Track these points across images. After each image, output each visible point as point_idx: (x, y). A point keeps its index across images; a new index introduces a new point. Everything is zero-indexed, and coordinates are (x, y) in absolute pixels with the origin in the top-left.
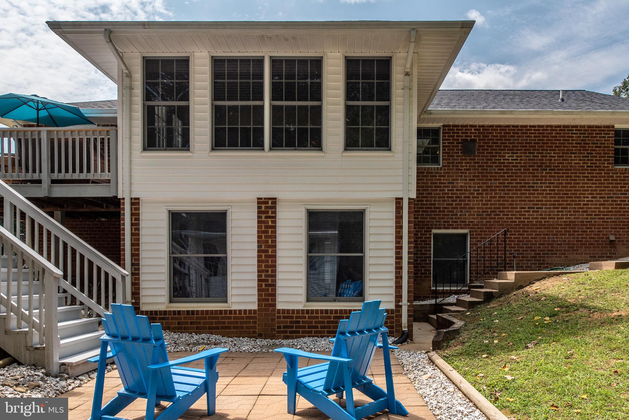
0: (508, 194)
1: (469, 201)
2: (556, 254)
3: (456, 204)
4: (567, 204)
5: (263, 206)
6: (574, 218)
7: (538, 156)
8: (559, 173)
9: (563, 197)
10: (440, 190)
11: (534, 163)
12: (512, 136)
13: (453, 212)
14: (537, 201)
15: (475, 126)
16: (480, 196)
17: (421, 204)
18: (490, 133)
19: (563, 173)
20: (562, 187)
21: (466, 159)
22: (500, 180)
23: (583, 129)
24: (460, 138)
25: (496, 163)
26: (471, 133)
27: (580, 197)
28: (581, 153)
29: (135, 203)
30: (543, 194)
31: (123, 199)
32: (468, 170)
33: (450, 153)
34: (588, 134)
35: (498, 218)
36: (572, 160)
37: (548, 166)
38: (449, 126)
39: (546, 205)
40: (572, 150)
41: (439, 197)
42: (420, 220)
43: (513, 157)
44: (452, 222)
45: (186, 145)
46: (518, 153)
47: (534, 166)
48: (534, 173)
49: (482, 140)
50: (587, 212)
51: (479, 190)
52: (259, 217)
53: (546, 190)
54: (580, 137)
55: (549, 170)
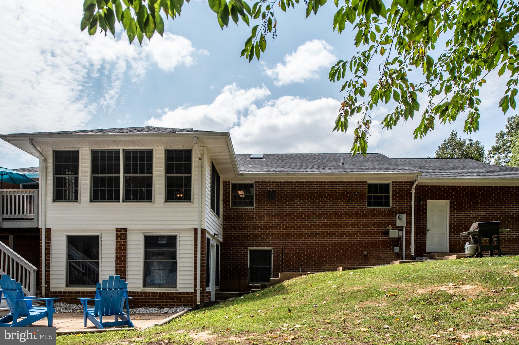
0: (297, 225)
1: (272, 229)
2: (329, 263)
3: (263, 231)
4: (335, 232)
5: (119, 233)
6: (340, 241)
7: (317, 201)
8: (331, 212)
9: (333, 227)
10: (253, 223)
11: (314, 205)
12: (299, 189)
13: (261, 236)
14: (316, 229)
15: (276, 182)
16: (279, 226)
17: (241, 231)
18: (285, 186)
19: (333, 212)
20: (332, 220)
21: (270, 203)
22: (291, 216)
23: (346, 183)
24: (266, 190)
25: (289, 205)
26: (273, 186)
27: (344, 227)
28: (345, 199)
29: (48, 231)
30: (320, 225)
31: (41, 229)
32: (271, 209)
33: (259, 199)
34: (349, 187)
35: (291, 240)
36: (339, 203)
37: (323, 207)
38: (259, 182)
39: (322, 232)
40: (339, 197)
41: (252, 227)
42: (240, 241)
43: (300, 201)
44: (261, 242)
45: (76, 199)
46: (303, 199)
47: (314, 207)
48: (314, 212)
49: (280, 191)
50: (349, 236)
51: (278, 223)
52: (116, 239)
53: (322, 223)
54: (344, 189)
55: (324, 210)
